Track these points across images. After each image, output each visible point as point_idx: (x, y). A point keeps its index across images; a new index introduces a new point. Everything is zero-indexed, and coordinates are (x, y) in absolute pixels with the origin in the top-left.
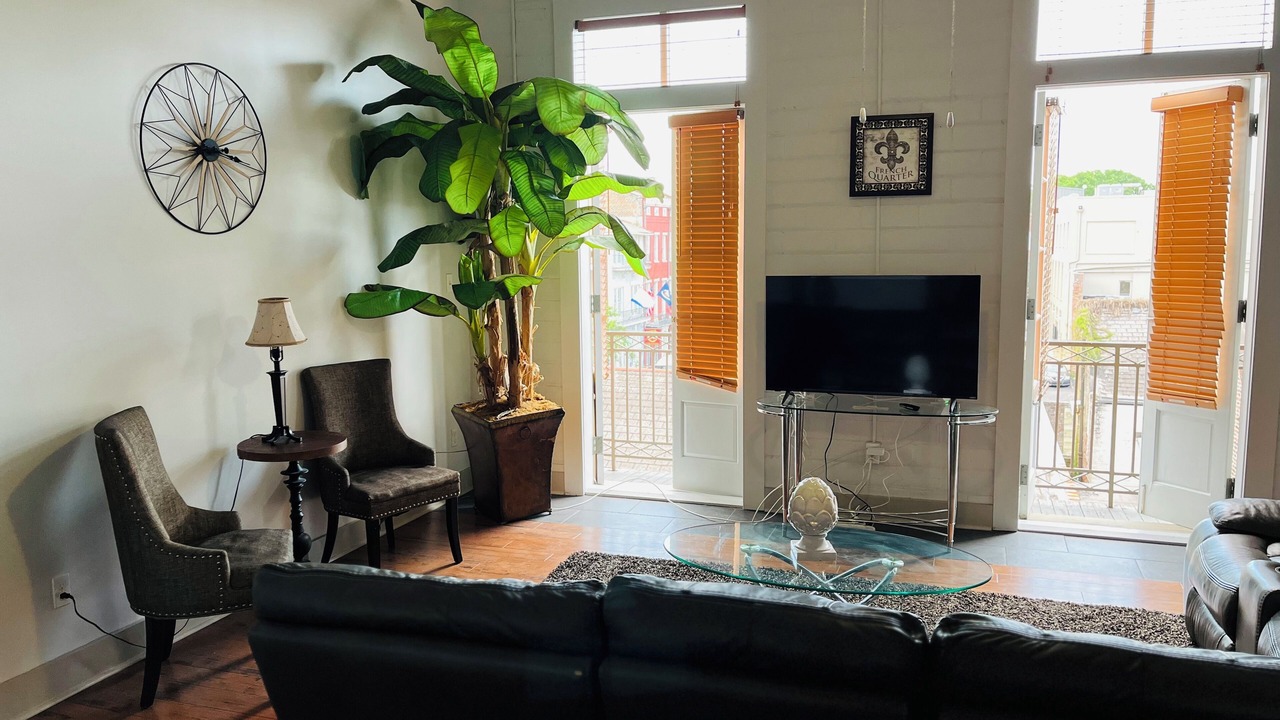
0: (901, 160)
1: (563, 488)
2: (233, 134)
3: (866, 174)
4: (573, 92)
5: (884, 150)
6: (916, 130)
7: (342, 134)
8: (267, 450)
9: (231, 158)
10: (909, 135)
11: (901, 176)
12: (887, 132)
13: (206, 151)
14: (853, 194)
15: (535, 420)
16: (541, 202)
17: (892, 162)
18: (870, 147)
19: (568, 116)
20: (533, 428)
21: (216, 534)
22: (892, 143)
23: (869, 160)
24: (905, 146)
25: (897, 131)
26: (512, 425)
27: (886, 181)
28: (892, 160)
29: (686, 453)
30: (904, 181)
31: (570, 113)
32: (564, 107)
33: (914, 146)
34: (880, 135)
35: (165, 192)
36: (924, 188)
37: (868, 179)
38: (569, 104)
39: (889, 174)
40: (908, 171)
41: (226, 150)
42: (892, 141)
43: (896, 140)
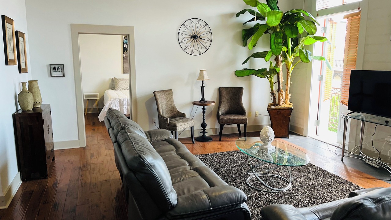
1: (303, 134)
2: (203, 33)
4: (278, 14)
7: (240, 30)
8: (200, 103)
9: (201, 39)
13: (195, 37)
15: (282, 109)
16: (275, 46)
19: (275, 21)
20: (282, 112)
21: (177, 117)
26: (274, 110)
29: (341, 130)
32: (274, 18)
35: (183, 46)
38: (276, 18)
41: (199, 37)
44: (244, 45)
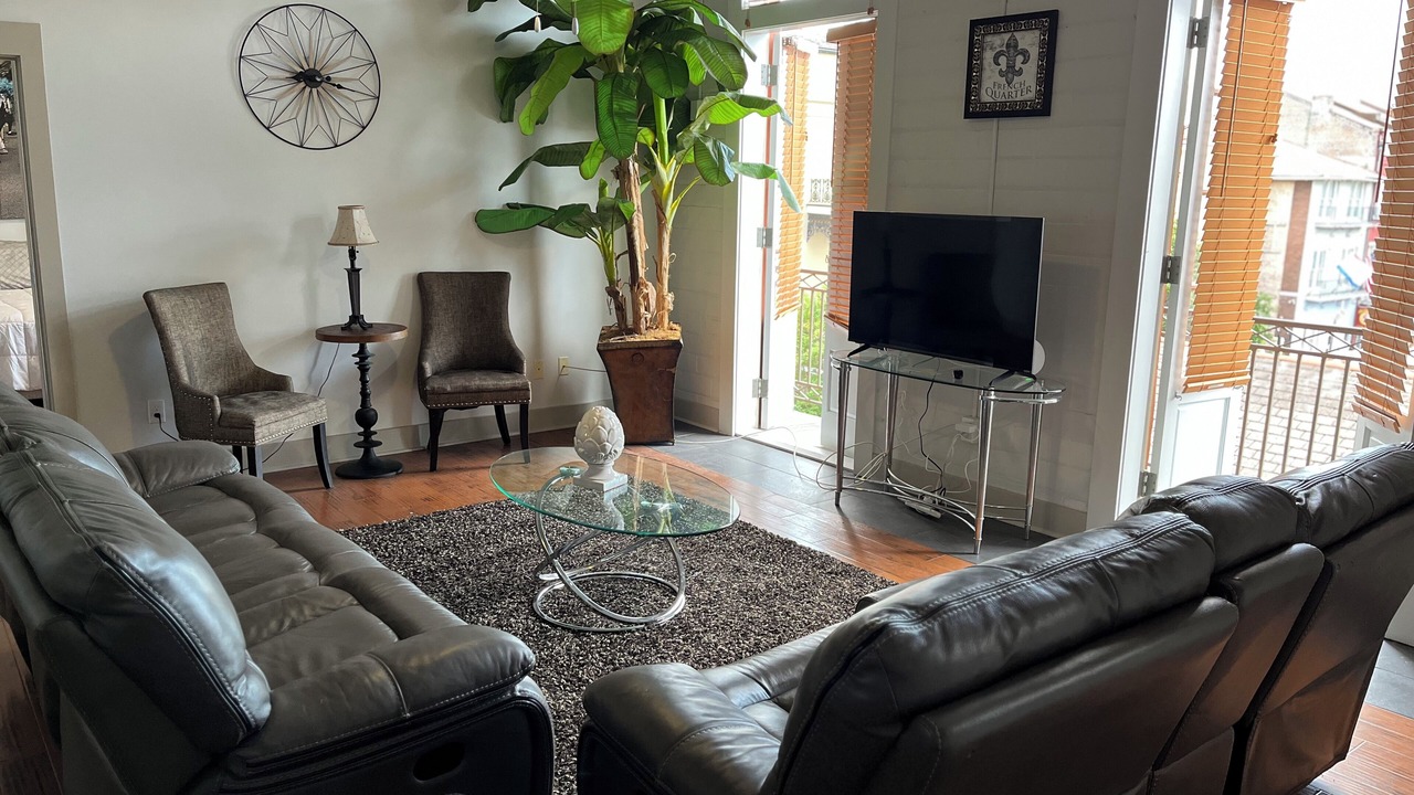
0: (1020, 72)
1: (717, 427)
2: (343, 64)
3: (983, 92)
4: (618, 10)
5: (1003, 60)
6: (1037, 33)
8: (345, 334)
9: (334, 85)
10: (1029, 40)
11: (1019, 93)
12: (1006, 37)
13: (309, 77)
14: (968, 115)
15: (647, 347)
16: (614, 124)
17: (1010, 75)
18: (988, 56)
19: (609, 35)
20: (647, 356)
21: (255, 391)
22: (1012, 51)
23: (986, 74)
24: (1025, 53)
25: (1018, 35)
26: (622, 349)
27: (1003, 100)
28: (1012, 71)
29: (831, 408)
30: (1022, 98)
31: (611, 31)
32: (605, 25)
33: (1034, 52)
34: (997, 41)
35: (264, 112)
36: (1042, 107)
37: (986, 98)
38: (612, 23)
39: (1007, 89)
40: (1026, 86)
41: (329, 79)
42: (1012, 46)
43: (1016, 46)
44: (506, 117)
